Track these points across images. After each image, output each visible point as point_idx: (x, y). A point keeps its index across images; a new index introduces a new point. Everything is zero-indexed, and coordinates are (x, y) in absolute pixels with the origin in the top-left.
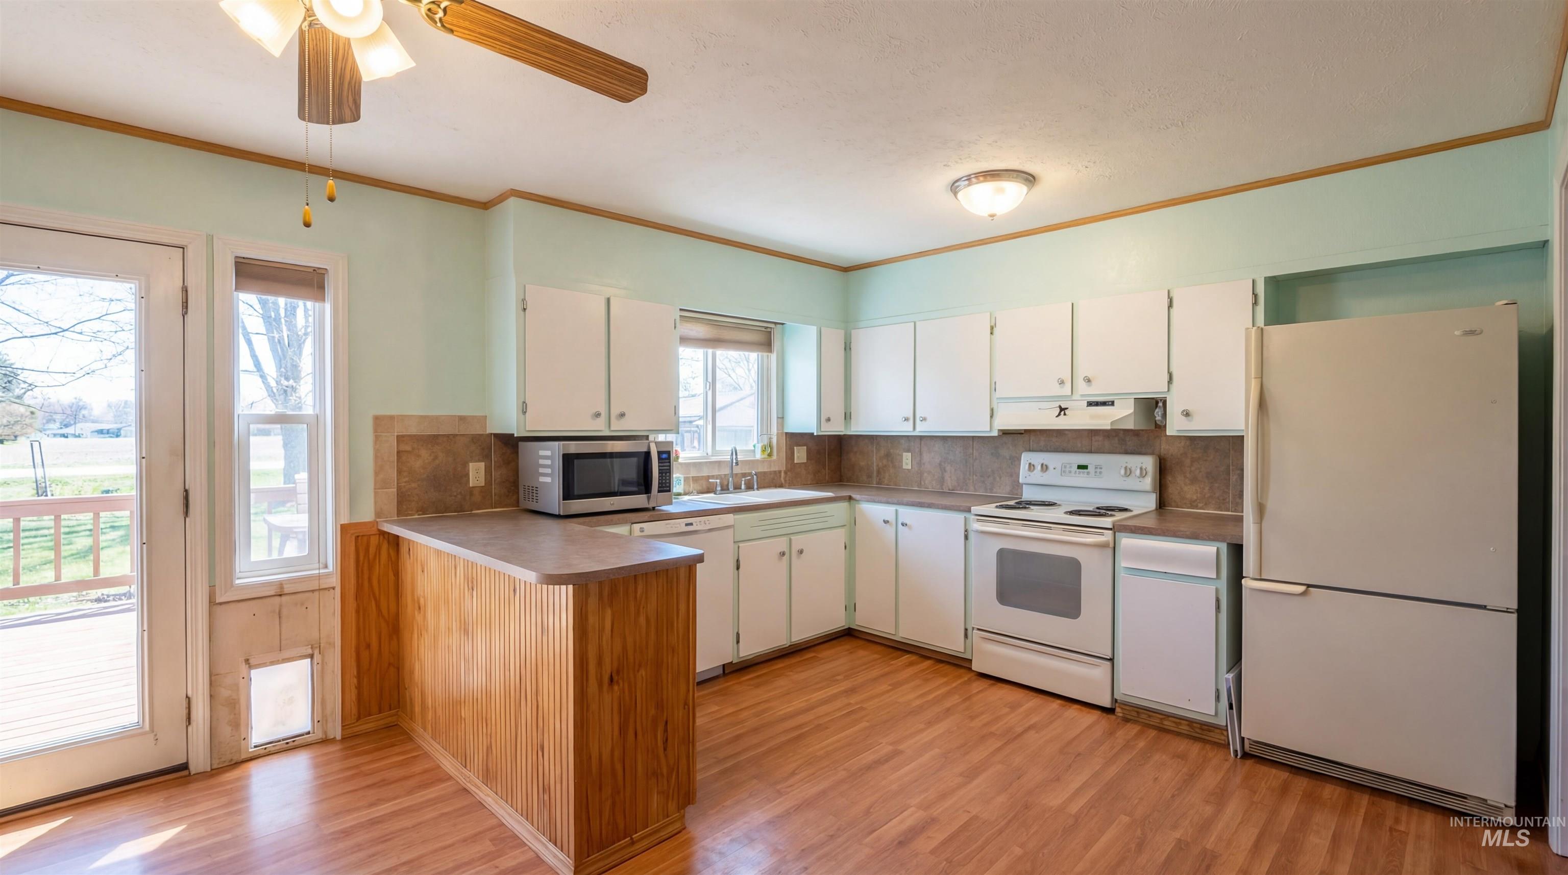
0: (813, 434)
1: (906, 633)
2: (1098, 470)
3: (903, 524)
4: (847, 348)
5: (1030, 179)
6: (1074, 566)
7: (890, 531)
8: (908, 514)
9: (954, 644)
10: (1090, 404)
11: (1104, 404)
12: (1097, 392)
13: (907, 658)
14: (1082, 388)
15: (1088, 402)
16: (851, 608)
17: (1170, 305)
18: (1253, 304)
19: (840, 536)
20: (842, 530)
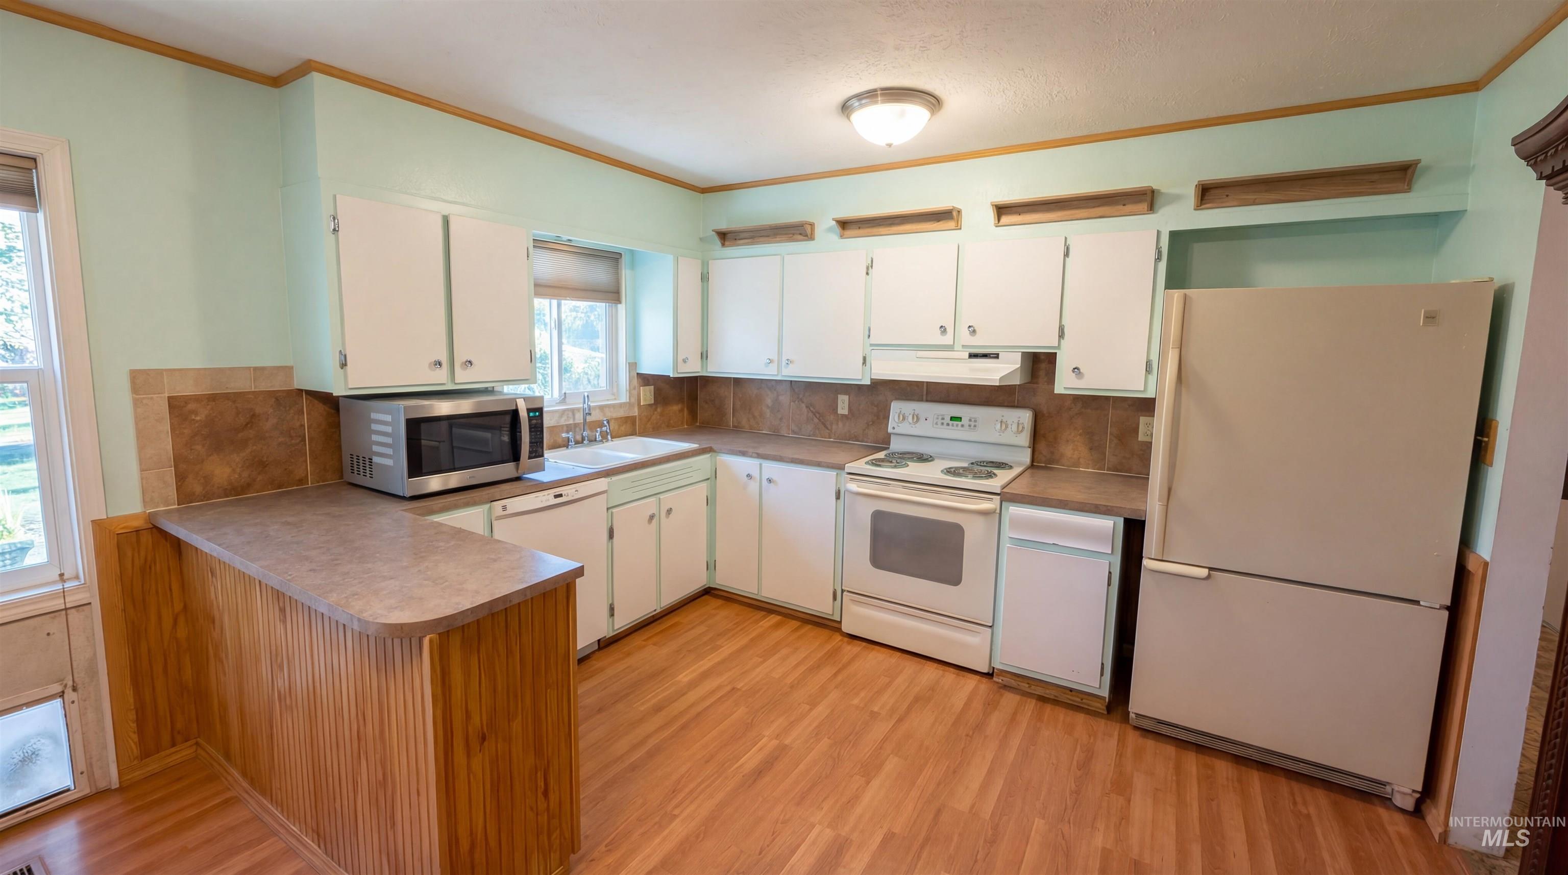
0: (669, 376)
1: (771, 592)
2: (973, 424)
3: (770, 481)
4: (705, 278)
5: (933, 101)
6: (957, 531)
7: (753, 486)
8: (771, 468)
9: (822, 606)
10: (973, 356)
11: (985, 356)
12: (981, 342)
13: (774, 619)
14: (964, 337)
15: (969, 353)
16: (711, 566)
17: (1067, 254)
18: (1156, 259)
19: (702, 490)
20: (704, 484)
